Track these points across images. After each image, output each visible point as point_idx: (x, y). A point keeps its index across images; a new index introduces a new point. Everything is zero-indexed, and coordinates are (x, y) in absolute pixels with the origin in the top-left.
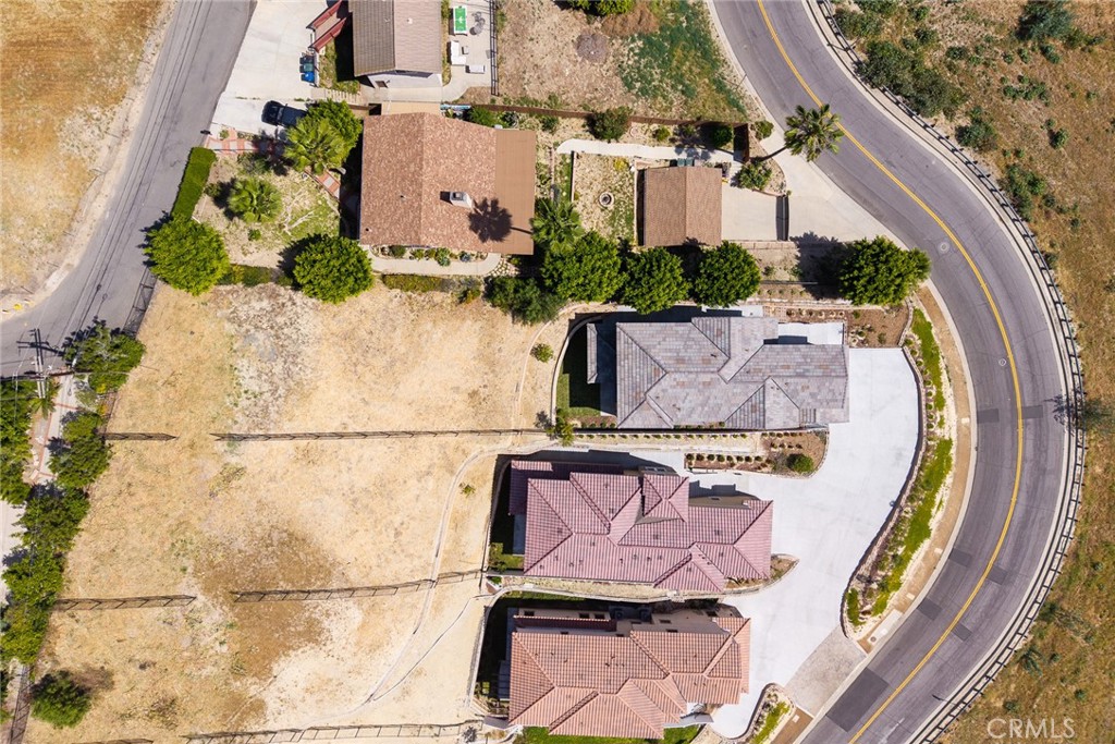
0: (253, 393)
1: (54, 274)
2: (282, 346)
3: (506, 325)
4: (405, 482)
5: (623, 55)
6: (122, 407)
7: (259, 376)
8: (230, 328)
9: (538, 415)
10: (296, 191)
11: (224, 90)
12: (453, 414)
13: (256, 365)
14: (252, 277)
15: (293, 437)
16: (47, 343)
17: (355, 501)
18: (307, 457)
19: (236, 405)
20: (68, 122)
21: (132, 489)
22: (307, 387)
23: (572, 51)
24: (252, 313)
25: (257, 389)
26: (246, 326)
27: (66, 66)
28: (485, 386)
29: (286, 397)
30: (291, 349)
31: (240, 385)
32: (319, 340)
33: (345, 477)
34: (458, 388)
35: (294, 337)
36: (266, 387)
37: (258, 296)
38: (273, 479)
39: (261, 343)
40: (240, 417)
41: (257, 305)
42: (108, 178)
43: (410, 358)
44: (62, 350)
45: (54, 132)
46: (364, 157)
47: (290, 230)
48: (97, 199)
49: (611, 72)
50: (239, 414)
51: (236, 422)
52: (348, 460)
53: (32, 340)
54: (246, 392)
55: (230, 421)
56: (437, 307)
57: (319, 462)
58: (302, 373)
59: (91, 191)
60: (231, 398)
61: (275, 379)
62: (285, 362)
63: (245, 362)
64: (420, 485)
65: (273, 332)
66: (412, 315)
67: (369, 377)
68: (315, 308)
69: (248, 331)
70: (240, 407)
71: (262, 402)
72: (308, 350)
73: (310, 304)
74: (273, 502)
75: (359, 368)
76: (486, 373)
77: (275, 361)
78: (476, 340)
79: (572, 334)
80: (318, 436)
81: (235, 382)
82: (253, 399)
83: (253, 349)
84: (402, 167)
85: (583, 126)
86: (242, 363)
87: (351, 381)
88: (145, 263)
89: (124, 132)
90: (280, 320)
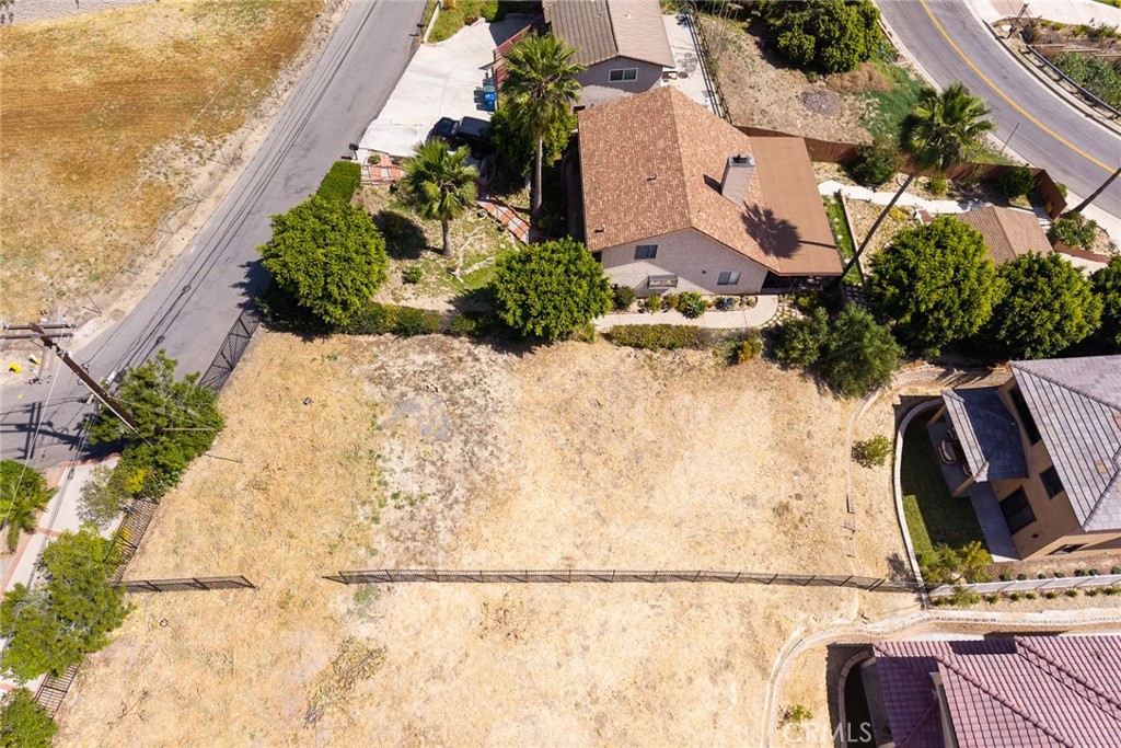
0: (409, 498)
1: (91, 322)
2: (461, 416)
3: (808, 394)
4: (690, 680)
5: (862, 109)
6: (162, 534)
7: (421, 467)
8: (372, 392)
9: (890, 561)
10: (469, 232)
11: (376, 117)
12: (754, 545)
13: (415, 448)
14: (409, 326)
15: (481, 578)
16: (50, 424)
17: (601, 720)
18: (503, 625)
19: (376, 520)
20: (157, 148)
21: (149, 705)
22: (501, 487)
23: (799, 106)
24: (410, 369)
25: (415, 490)
26: (399, 388)
27: (166, 100)
28: (798, 497)
29: (467, 503)
30: (476, 420)
31: (386, 484)
32: (519, 410)
33: (577, 664)
34: (754, 498)
35: (481, 402)
36: (432, 485)
37: (418, 349)
38: (436, 675)
39: (425, 412)
40: (381, 543)
41: (420, 359)
42: (201, 207)
43: (665, 448)
44: (74, 433)
45: (135, 158)
46: (583, 151)
47: (462, 277)
48: (181, 231)
49: (852, 125)
50: (381, 537)
51: (373, 552)
52: (581, 631)
53: (25, 419)
54: (395, 496)
55: (363, 551)
56: (694, 372)
57: (526, 635)
58: (494, 461)
59: (173, 223)
60: (368, 508)
61: (449, 472)
62: (466, 442)
63: (396, 444)
64: (716, 691)
65: (445, 396)
66: (656, 384)
67: (601, 474)
68: (509, 367)
69: (403, 395)
70: (383, 522)
71: (424, 512)
72: (505, 424)
73: (500, 361)
74: (437, 728)
75: (587, 456)
76: (796, 473)
77: (449, 440)
78: (766, 420)
79: (904, 426)
80: (525, 578)
81: (376, 479)
82: (408, 508)
83: (411, 422)
84: (644, 148)
85: (838, 171)
86: (390, 446)
87: (574, 478)
88: (240, 305)
89: (236, 160)
90: (457, 377)
